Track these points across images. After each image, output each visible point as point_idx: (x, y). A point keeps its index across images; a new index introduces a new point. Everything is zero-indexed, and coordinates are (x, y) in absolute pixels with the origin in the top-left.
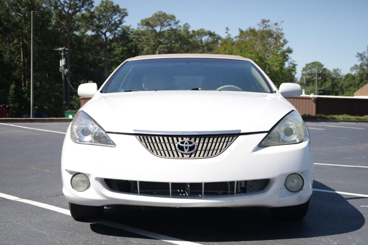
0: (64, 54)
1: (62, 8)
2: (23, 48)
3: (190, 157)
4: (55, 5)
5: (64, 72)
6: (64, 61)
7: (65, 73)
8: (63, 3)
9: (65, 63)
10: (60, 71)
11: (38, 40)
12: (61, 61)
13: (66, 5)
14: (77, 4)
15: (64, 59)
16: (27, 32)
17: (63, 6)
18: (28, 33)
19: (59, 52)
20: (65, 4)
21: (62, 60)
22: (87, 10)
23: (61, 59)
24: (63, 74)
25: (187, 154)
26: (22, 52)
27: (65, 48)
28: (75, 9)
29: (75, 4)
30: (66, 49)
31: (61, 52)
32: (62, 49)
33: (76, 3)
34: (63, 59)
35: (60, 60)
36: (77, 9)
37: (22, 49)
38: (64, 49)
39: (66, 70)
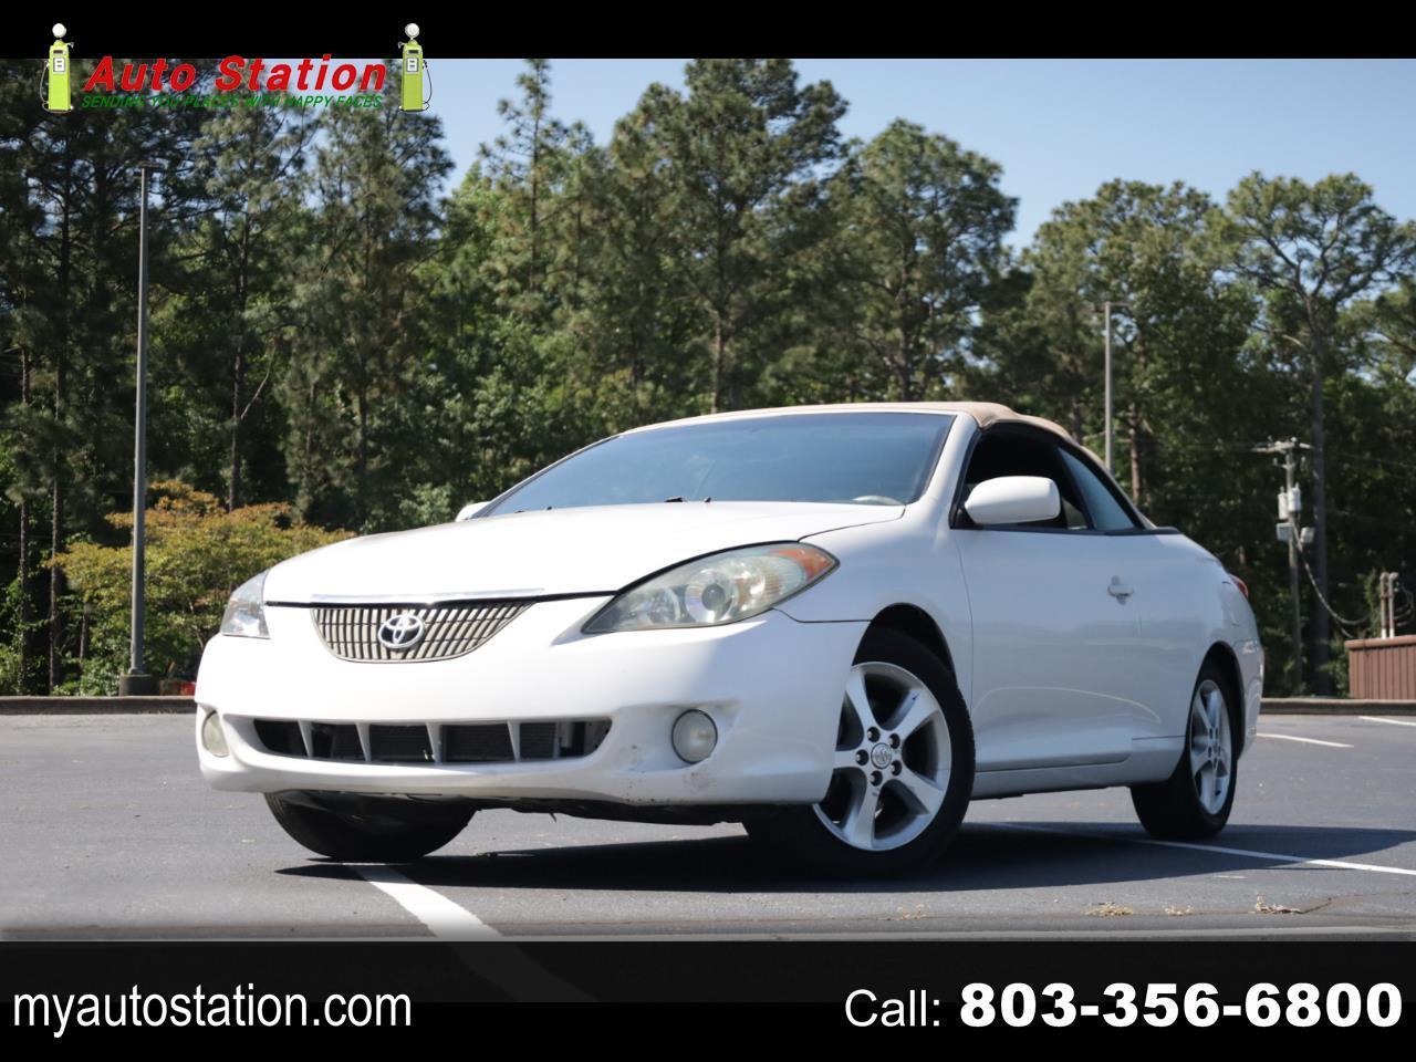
0: (1293, 465)
1: (1290, 280)
2: (1138, 453)
3: (404, 657)
4: (1261, 271)
5: (1295, 542)
6: (1295, 493)
7: (1300, 547)
8: (1294, 260)
9: (1299, 504)
10: (1280, 535)
11: (1192, 414)
12: (1281, 497)
13: (1305, 265)
14: (1356, 258)
15: (1294, 486)
16: (1151, 387)
17: (1293, 271)
18: (1151, 391)
19: (1275, 460)
20: (1300, 261)
21: (1286, 491)
22: (1398, 279)
23: (1282, 488)
24: (1291, 549)
25: (397, 651)
26: (1134, 466)
27: (1297, 443)
28: (1346, 280)
29: (1342, 256)
30: (1302, 445)
31: (1281, 457)
32: (1287, 445)
33: (1350, 253)
34: (1289, 486)
35: (1279, 492)
36: (1355, 279)
37: (1134, 455)
38: (1292, 445)
39: (1304, 530)
